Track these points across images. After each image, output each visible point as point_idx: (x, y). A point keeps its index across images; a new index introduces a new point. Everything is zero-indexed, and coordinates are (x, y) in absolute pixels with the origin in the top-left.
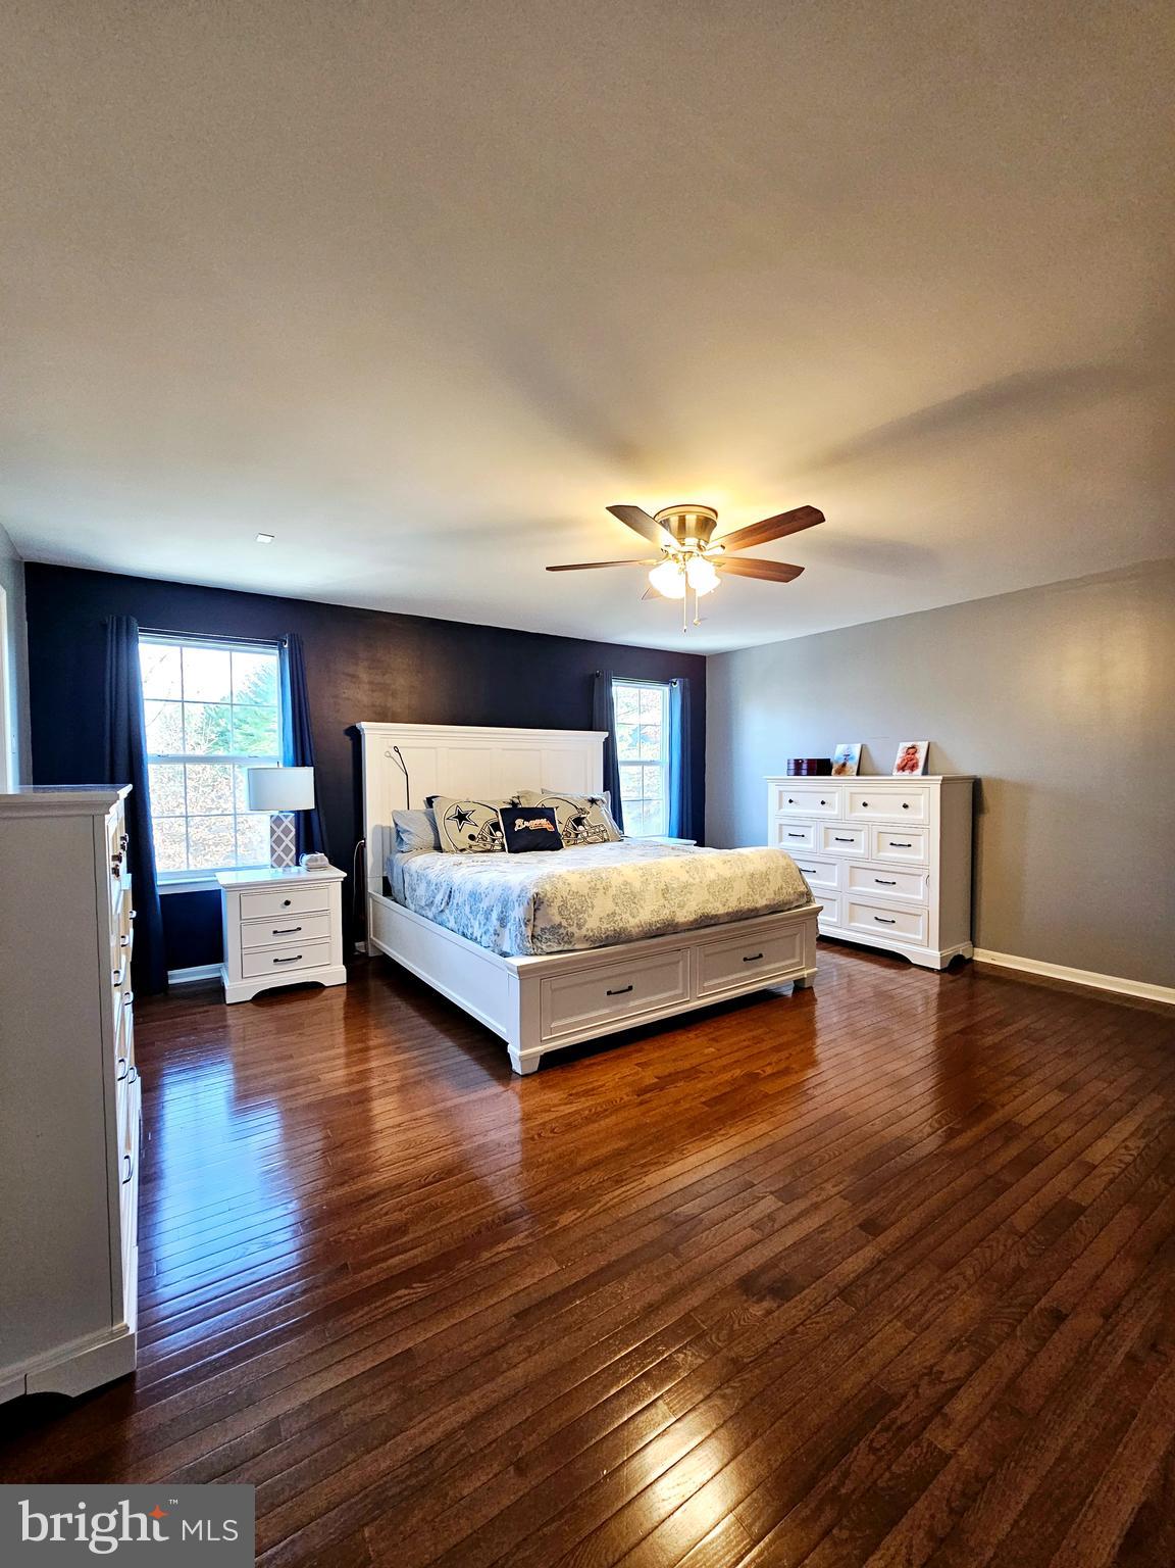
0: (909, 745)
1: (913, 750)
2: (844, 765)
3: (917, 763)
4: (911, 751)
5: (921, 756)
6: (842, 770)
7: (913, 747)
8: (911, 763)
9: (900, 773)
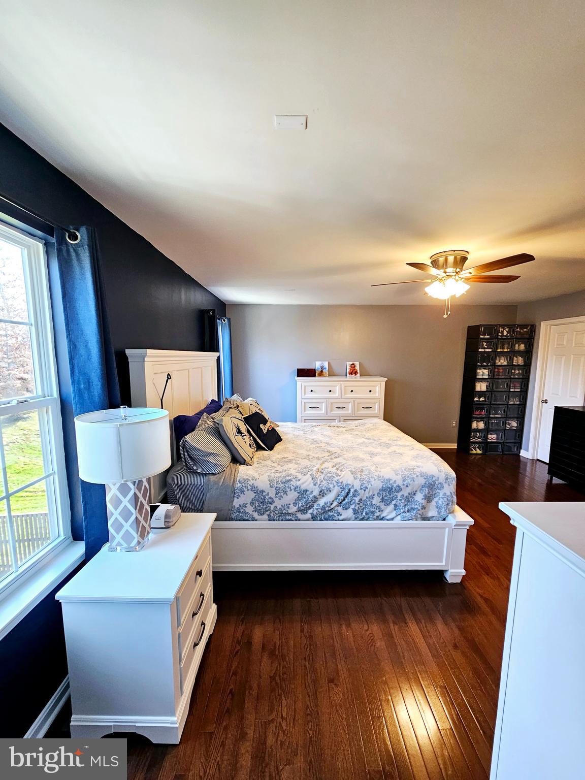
0: (351, 363)
1: (353, 366)
2: (322, 371)
3: (357, 371)
4: (352, 366)
5: (358, 368)
6: (321, 374)
7: (353, 364)
8: (354, 371)
9: (351, 376)
